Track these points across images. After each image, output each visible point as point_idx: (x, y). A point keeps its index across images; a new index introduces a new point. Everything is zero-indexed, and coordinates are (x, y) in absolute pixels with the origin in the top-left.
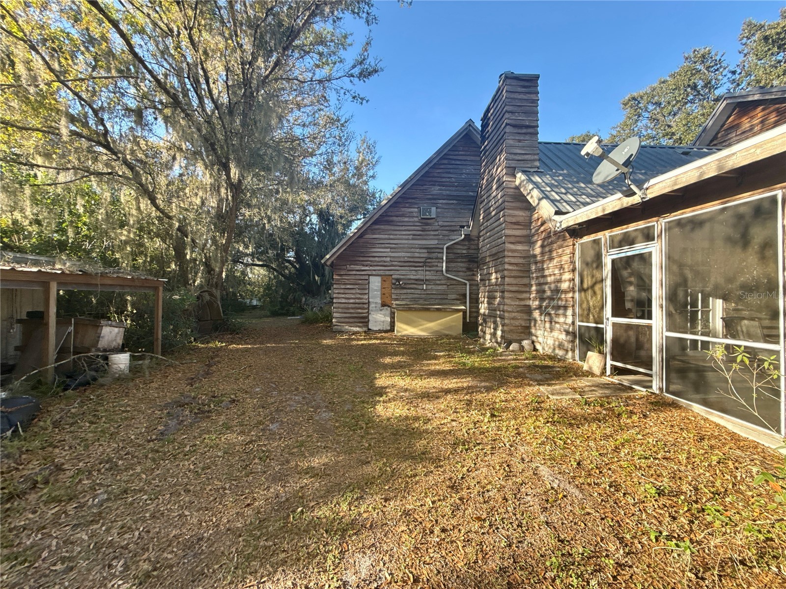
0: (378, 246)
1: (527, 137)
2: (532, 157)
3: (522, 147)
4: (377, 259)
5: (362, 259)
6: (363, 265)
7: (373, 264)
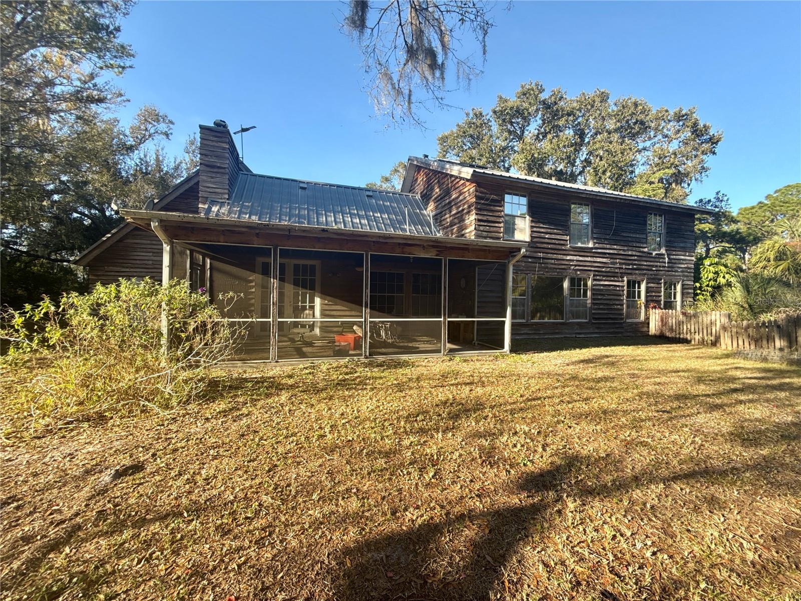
0: (139, 250)
1: (218, 175)
2: (223, 191)
3: (214, 183)
4: (138, 262)
5: (121, 261)
6: (123, 267)
7: (133, 266)
